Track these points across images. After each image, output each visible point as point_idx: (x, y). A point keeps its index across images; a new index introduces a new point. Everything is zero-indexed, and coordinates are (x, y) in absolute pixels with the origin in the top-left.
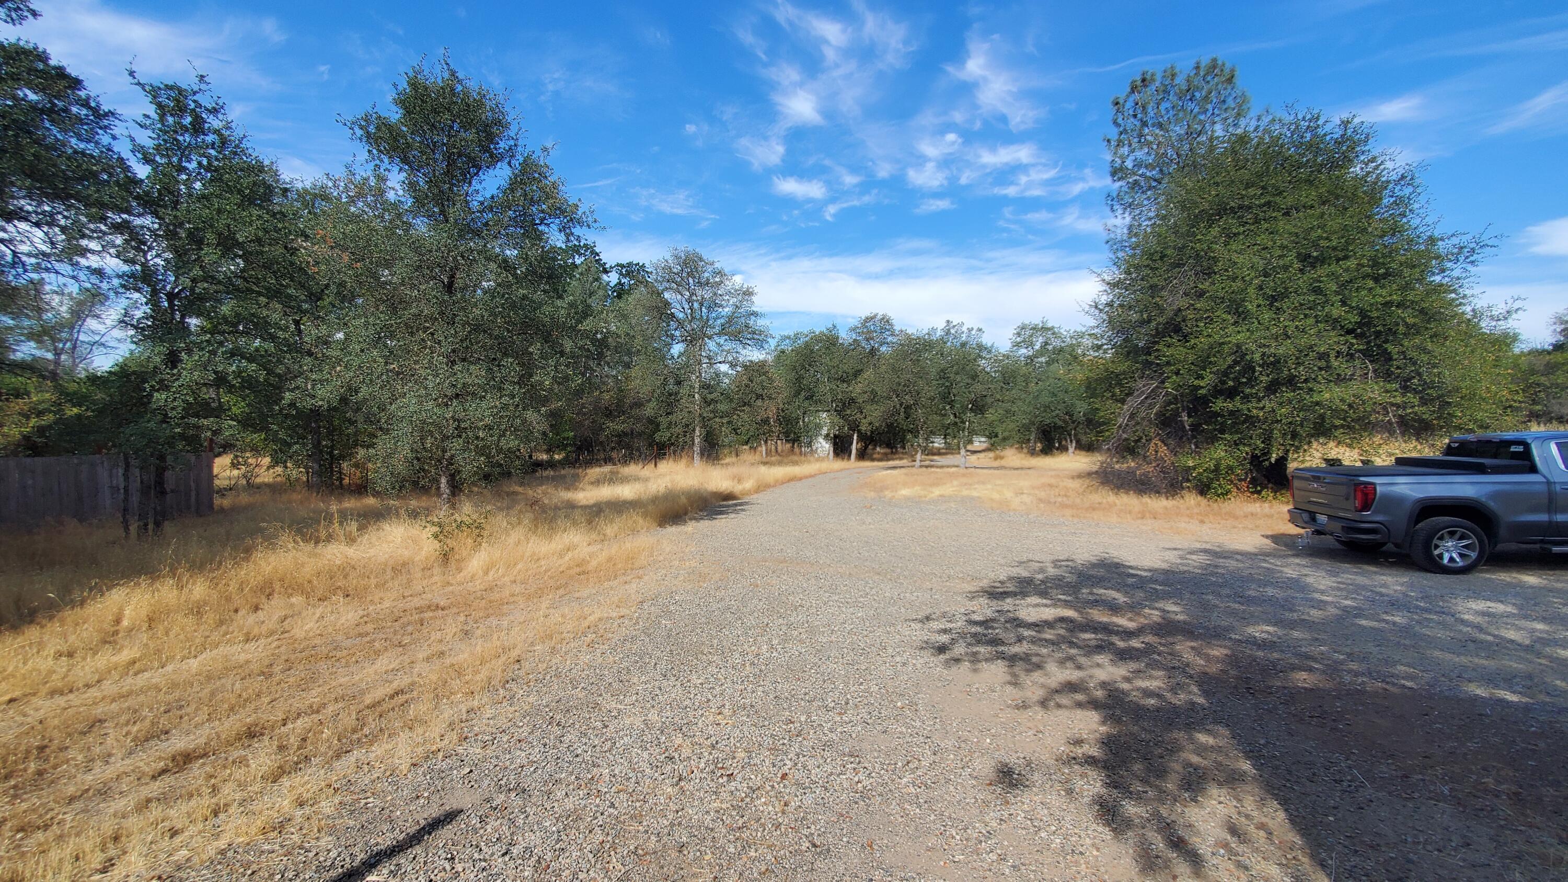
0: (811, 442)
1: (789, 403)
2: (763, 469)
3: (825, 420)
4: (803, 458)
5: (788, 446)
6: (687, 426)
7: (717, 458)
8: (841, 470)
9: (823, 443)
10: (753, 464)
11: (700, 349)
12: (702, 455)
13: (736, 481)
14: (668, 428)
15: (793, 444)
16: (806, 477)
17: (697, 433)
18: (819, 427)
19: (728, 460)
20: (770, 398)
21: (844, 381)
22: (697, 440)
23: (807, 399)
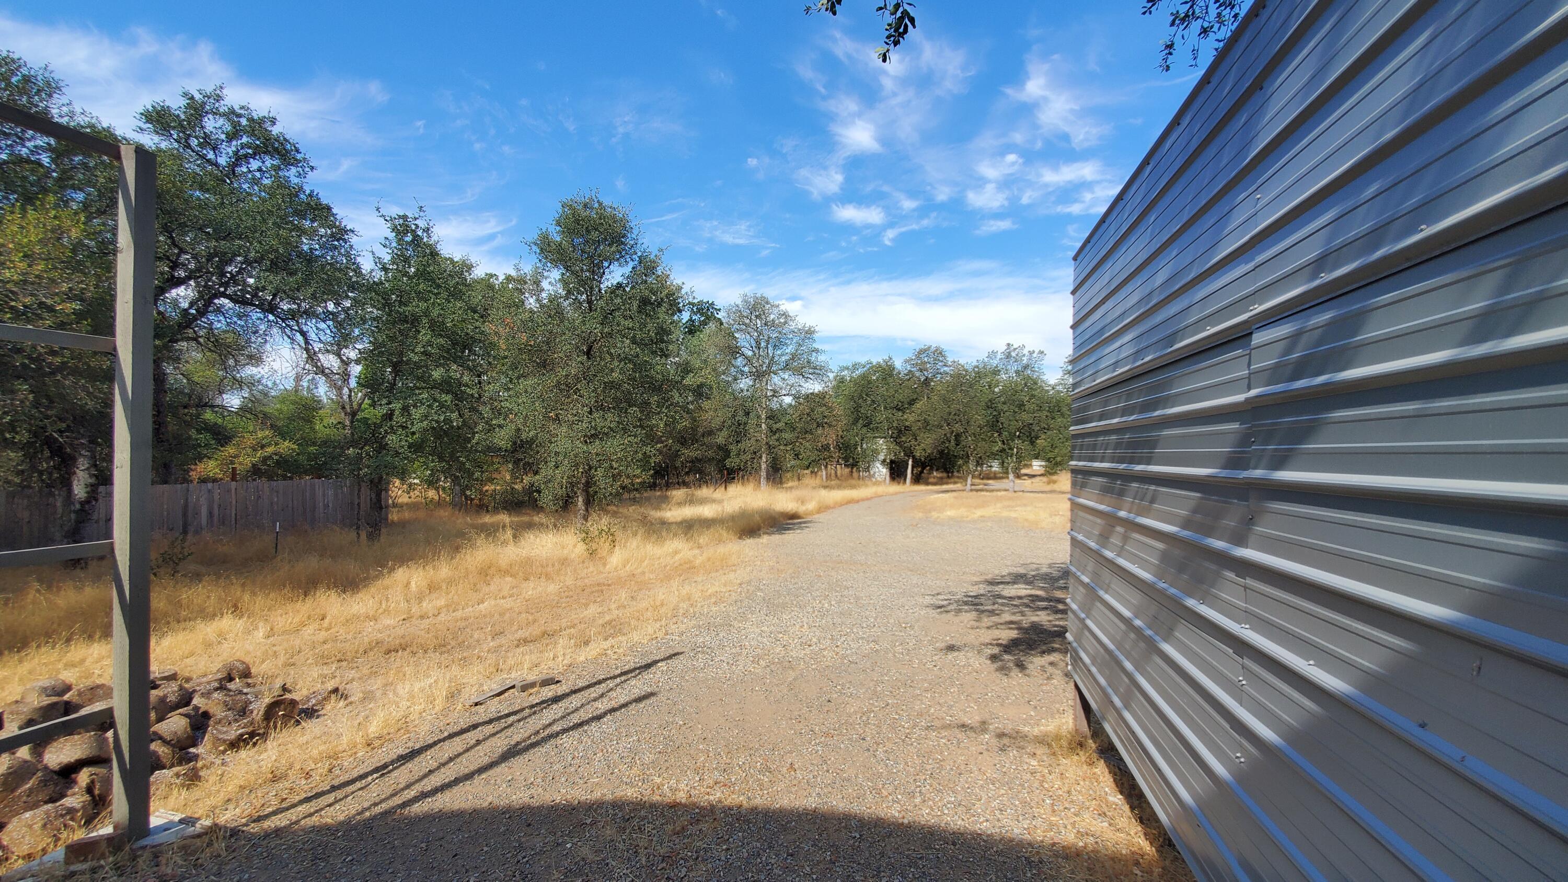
0: (869, 467)
1: (848, 431)
2: (823, 493)
3: (882, 447)
4: (861, 482)
5: (847, 470)
6: (755, 453)
7: (781, 483)
8: (896, 494)
9: (880, 467)
10: (814, 488)
11: (767, 384)
12: (768, 479)
13: (800, 502)
14: (738, 455)
15: (852, 468)
16: (863, 500)
17: (764, 459)
18: (876, 452)
19: (790, 484)
20: (830, 426)
21: (899, 410)
22: (764, 466)
23: (865, 426)
